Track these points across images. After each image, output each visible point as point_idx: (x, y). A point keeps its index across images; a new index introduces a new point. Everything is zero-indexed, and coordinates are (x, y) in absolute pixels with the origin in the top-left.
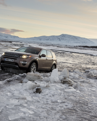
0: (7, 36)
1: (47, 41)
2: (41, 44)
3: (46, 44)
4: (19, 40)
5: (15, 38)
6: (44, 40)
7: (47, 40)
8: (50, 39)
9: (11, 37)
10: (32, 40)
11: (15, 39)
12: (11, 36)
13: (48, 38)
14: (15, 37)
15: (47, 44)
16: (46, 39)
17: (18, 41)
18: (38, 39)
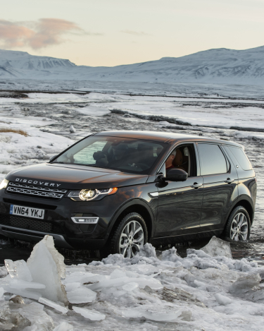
0: (8, 63)
1: (237, 80)
2: (202, 95)
3: (232, 94)
4: (77, 82)
5: (51, 70)
6: (220, 74)
7: (235, 73)
8: (253, 66)
9: (31, 66)
10: (150, 79)
11: (51, 78)
12: (31, 57)
13: (239, 62)
14: (49, 63)
15: (239, 94)
16: (232, 64)
17: (70, 86)
18: (183, 69)
